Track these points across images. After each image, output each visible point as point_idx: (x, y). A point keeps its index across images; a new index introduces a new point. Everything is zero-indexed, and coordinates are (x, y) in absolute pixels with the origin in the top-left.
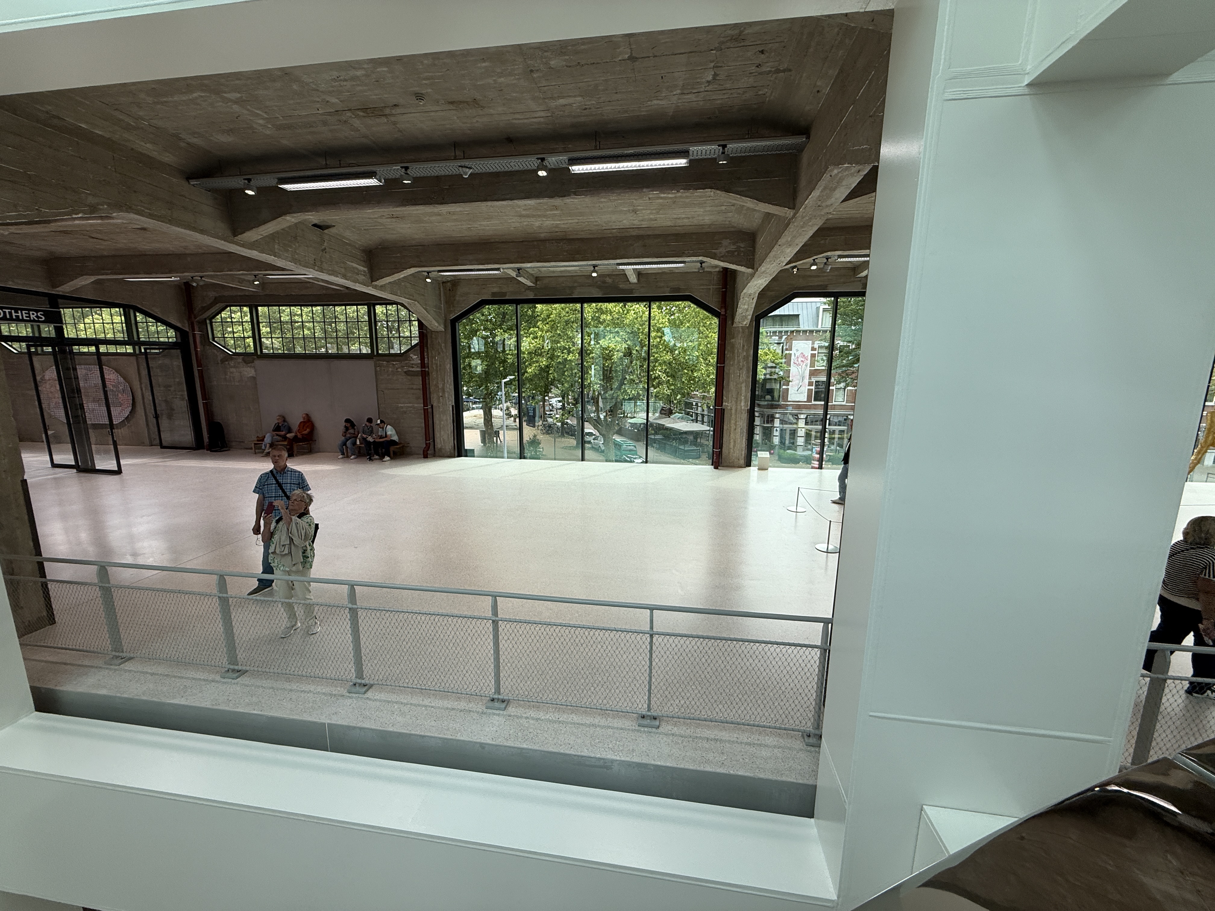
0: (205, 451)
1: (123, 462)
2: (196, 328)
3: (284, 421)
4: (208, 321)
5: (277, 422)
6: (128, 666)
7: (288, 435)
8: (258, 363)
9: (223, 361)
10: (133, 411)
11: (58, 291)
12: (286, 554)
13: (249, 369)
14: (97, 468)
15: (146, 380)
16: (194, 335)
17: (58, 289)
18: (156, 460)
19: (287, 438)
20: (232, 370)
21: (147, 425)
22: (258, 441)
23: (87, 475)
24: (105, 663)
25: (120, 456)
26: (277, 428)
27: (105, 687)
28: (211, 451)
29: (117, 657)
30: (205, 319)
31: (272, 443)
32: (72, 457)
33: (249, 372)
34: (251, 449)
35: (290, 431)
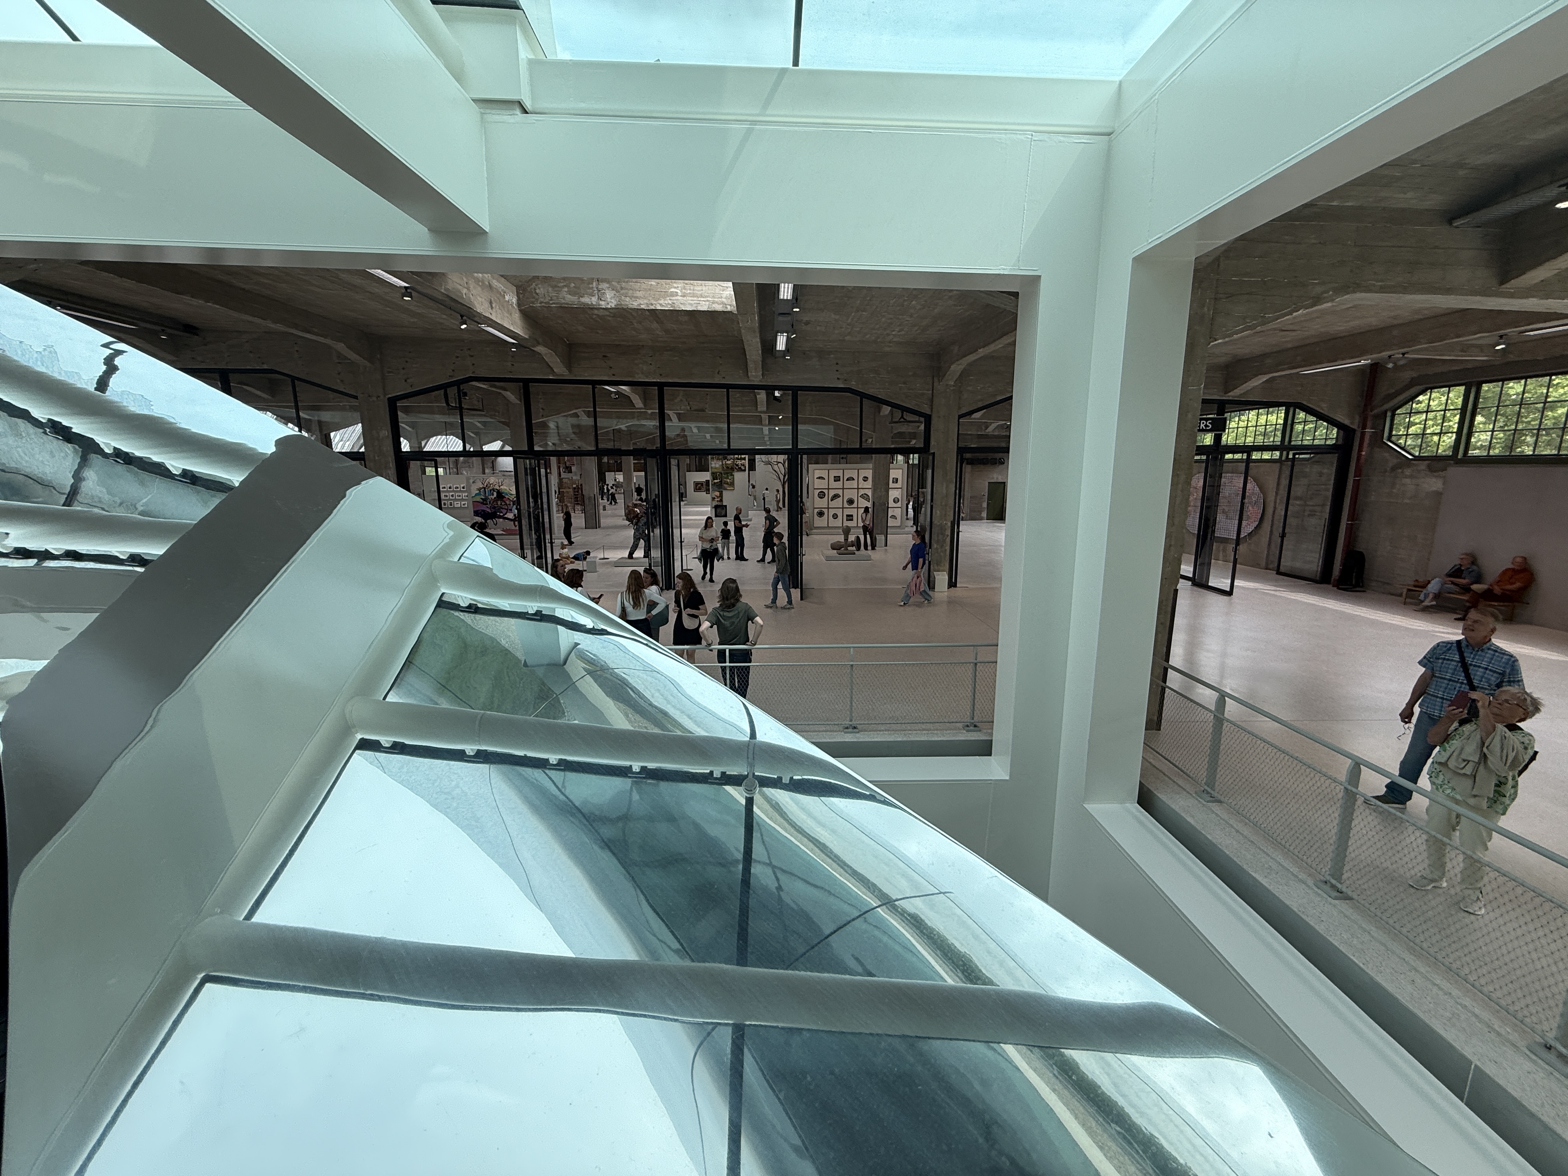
0: (1330, 586)
1: (1237, 583)
2: (1369, 424)
3: (1474, 562)
4: (1389, 414)
5: (1458, 562)
6: (1215, 807)
7: (1475, 587)
8: (1455, 471)
9: (1393, 469)
10: (1258, 527)
11: (1229, 396)
12: (1465, 775)
13: (1434, 480)
14: (1210, 584)
15: (1283, 492)
16: (1363, 434)
17: (1230, 394)
18: (1269, 587)
19: (1470, 590)
20: (1408, 481)
21: (1269, 545)
22: (1415, 586)
23: (1200, 590)
24: (1196, 793)
25: (1236, 575)
26: (1456, 573)
27: (1193, 817)
28: (1339, 588)
29: (1208, 793)
30: (1385, 412)
31: (1440, 593)
32: (1192, 569)
33: (1433, 484)
34: (1401, 595)
35: (1479, 579)
